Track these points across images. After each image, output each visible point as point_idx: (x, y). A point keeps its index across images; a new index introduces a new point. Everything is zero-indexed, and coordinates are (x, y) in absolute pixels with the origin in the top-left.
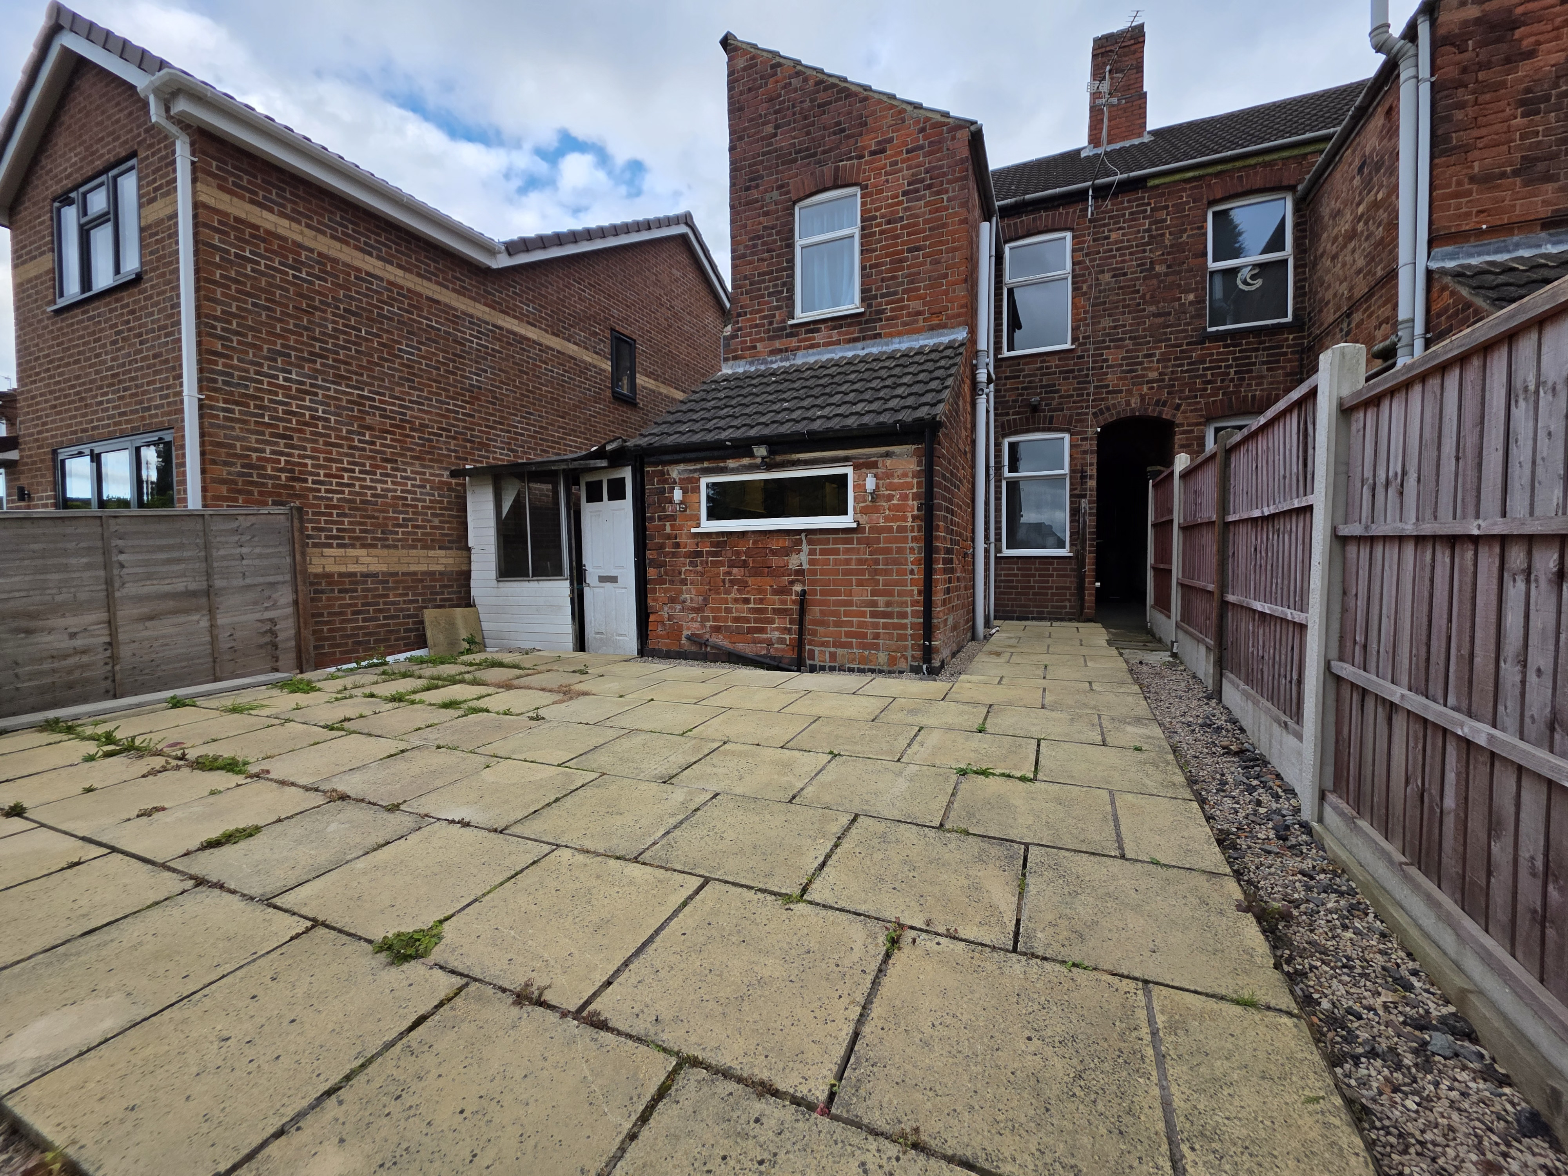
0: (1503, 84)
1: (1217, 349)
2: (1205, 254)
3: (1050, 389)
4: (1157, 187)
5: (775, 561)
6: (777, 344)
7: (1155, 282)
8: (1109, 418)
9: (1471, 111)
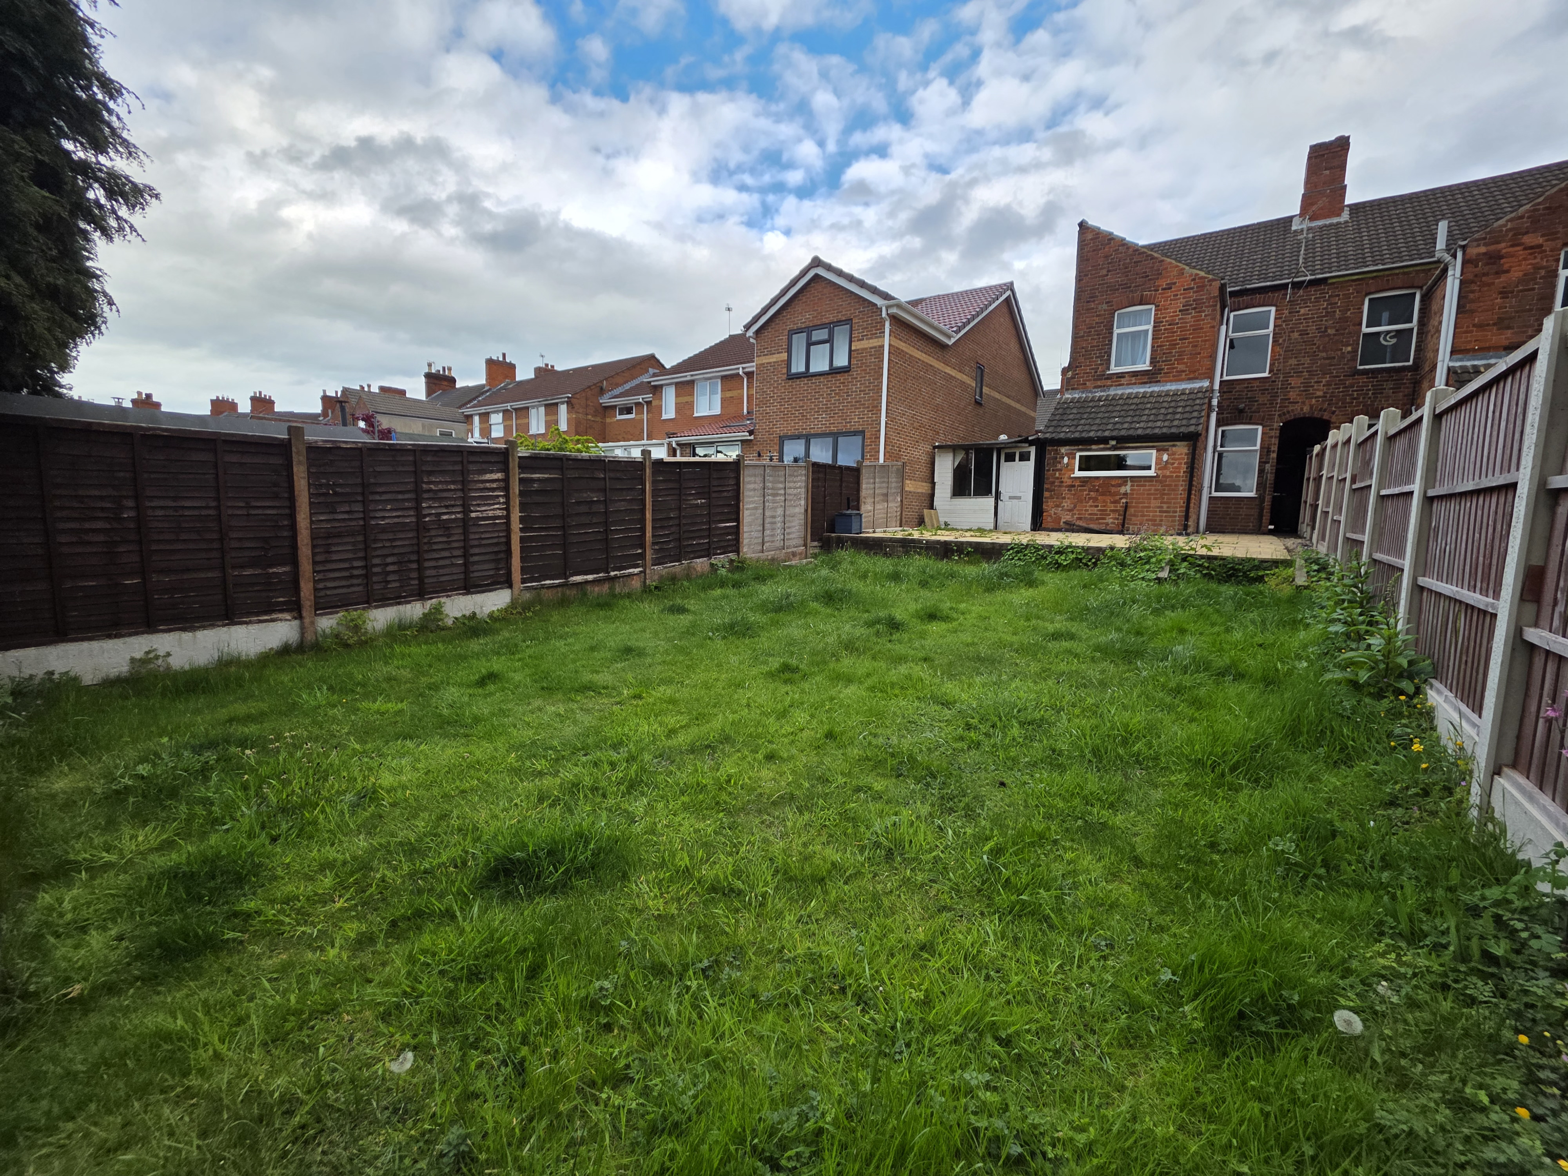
0: (1493, 283)
1: (1363, 379)
2: (1361, 324)
3: (1252, 400)
4: (1333, 283)
5: (1113, 489)
6: (1099, 383)
7: (1327, 339)
8: (1288, 417)
9: (1477, 295)
